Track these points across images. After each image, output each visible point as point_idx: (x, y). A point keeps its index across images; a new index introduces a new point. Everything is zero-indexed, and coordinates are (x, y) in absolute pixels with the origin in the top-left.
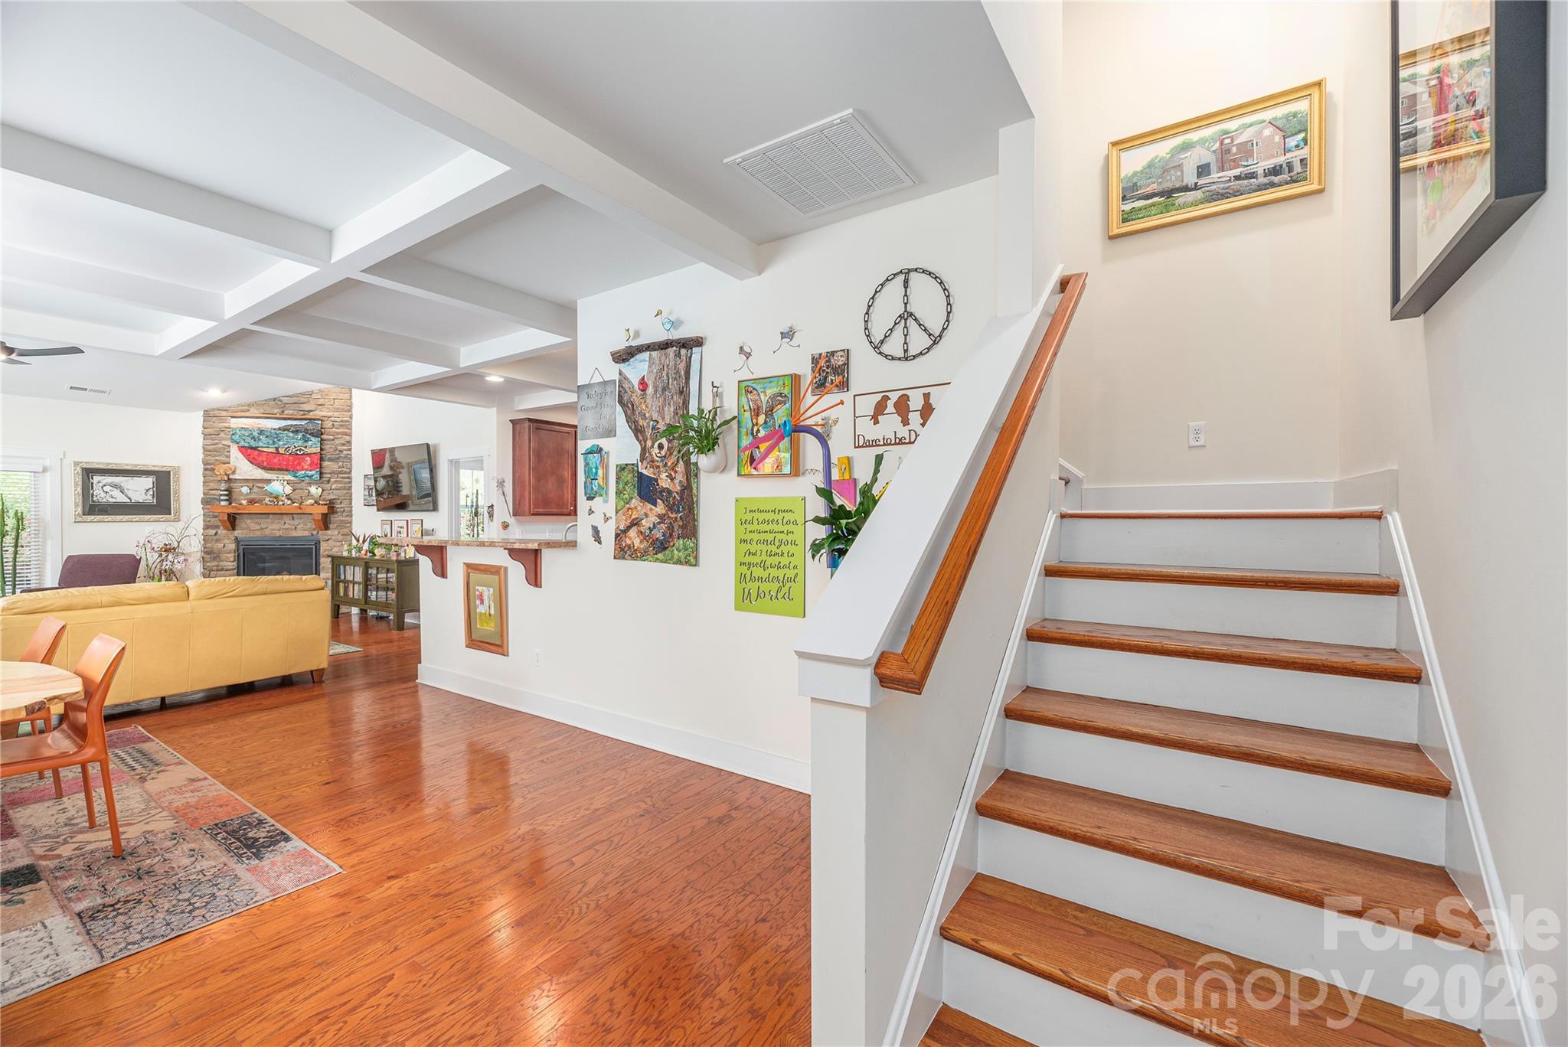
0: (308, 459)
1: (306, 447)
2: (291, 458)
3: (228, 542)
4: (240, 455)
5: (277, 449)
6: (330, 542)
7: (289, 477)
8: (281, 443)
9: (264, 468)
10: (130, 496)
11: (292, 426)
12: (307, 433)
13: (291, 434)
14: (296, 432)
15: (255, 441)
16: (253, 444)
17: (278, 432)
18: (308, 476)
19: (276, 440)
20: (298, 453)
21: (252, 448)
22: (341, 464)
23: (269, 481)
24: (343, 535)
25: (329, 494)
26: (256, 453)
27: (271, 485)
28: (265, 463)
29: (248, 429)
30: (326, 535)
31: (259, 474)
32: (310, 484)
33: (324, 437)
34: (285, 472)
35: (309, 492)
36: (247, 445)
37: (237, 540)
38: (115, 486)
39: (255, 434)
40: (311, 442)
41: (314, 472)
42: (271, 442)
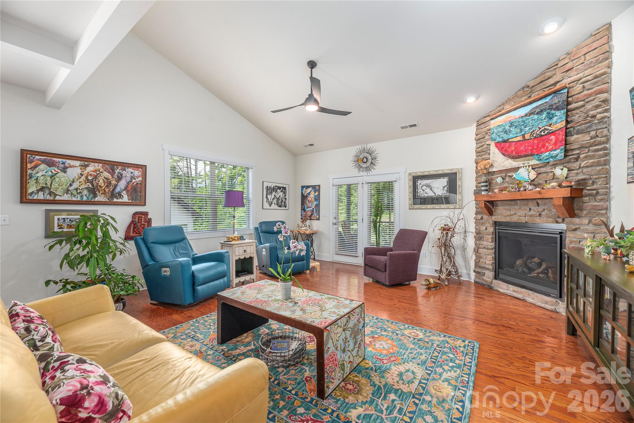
0: (553, 137)
1: (550, 125)
2: (536, 142)
3: (488, 225)
4: (497, 151)
5: (523, 136)
6: (578, 233)
7: (534, 162)
8: (527, 129)
9: (513, 158)
10: (435, 191)
11: (537, 107)
12: (551, 109)
13: (536, 117)
14: (541, 112)
15: (507, 134)
16: (506, 137)
17: (524, 119)
18: (552, 157)
19: (523, 127)
20: (543, 134)
21: (505, 141)
22: (593, 133)
23: (517, 169)
24: (595, 225)
25: (577, 174)
26: (507, 145)
27: (518, 172)
28: (514, 153)
29: (502, 125)
30: (574, 224)
31: (510, 163)
32: (555, 165)
33: (571, 107)
34: (530, 158)
35: (554, 175)
36: (501, 140)
37: (496, 224)
38: (428, 186)
39: (507, 128)
40: (556, 118)
41: (558, 151)
42: (519, 131)
